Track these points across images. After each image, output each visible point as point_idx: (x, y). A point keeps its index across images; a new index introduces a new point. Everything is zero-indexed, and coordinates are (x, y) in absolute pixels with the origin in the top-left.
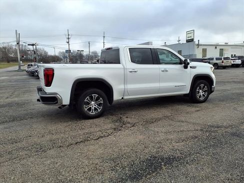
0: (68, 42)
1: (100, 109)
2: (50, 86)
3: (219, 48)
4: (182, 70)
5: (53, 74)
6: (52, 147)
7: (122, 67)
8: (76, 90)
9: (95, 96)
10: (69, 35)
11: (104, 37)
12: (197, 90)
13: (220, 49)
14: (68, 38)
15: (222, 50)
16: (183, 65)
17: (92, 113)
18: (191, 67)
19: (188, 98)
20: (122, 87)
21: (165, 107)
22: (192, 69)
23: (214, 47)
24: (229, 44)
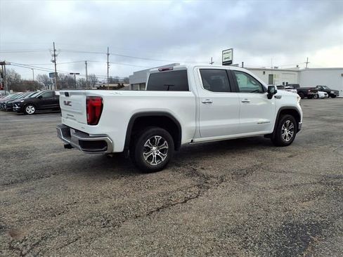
0: (54, 61)
1: (163, 157)
2: (97, 124)
3: (268, 73)
4: (266, 101)
5: (102, 105)
6: (124, 218)
7: (193, 95)
8: (133, 130)
9: (158, 138)
10: (55, 50)
11: (108, 54)
12: (283, 129)
13: (270, 75)
14: (55, 56)
15: (271, 76)
16: (267, 93)
17: (154, 164)
18: (275, 97)
19: (269, 139)
20: (193, 124)
21: (243, 153)
22: (278, 100)
23: (262, 72)
24: (279, 68)
